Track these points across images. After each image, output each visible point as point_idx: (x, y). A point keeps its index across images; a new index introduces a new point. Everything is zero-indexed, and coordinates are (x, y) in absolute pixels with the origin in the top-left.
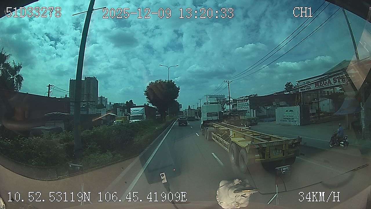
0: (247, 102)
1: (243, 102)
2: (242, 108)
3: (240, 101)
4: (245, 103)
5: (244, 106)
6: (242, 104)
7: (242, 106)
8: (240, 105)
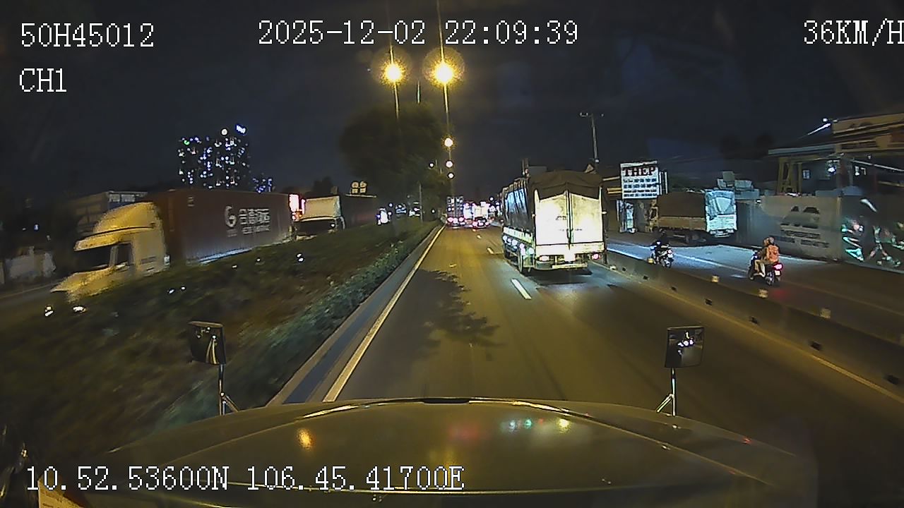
0: (651, 174)
1: (638, 175)
2: (635, 191)
3: (630, 174)
4: (648, 177)
5: (643, 186)
6: (636, 181)
7: (638, 186)
8: (630, 183)
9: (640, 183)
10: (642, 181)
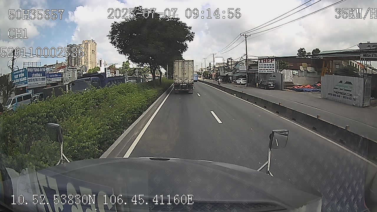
0: (272, 62)
1: (266, 62)
2: (264, 69)
3: (262, 61)
4: (270, 63)
5: (268, 67)
6: (265, 65)
7: (266, 67)
8: (262, 66)
10: (268, 65)
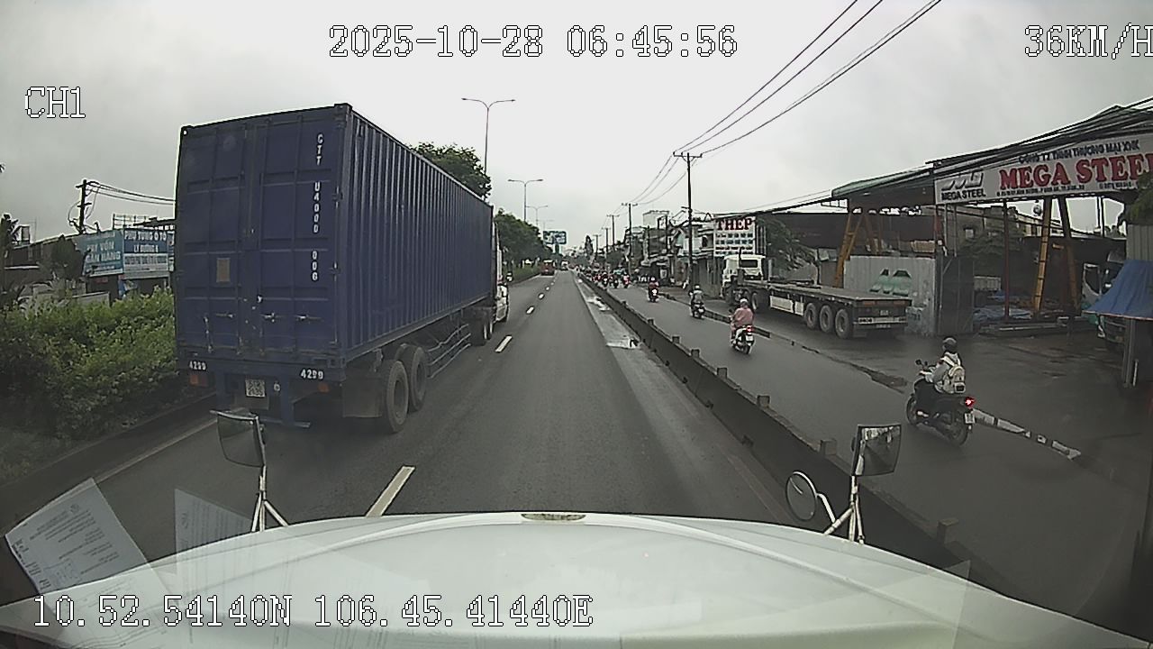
0: (746, 228)
1: (732, 228)
2: (728, 248)
3: (723, 226)
4: (743, 231)
5: (738, 242)
6: (730, 236)
7: (731, 242)
8: (723, 239)
9: (733, 239)
10: (737, 236)
